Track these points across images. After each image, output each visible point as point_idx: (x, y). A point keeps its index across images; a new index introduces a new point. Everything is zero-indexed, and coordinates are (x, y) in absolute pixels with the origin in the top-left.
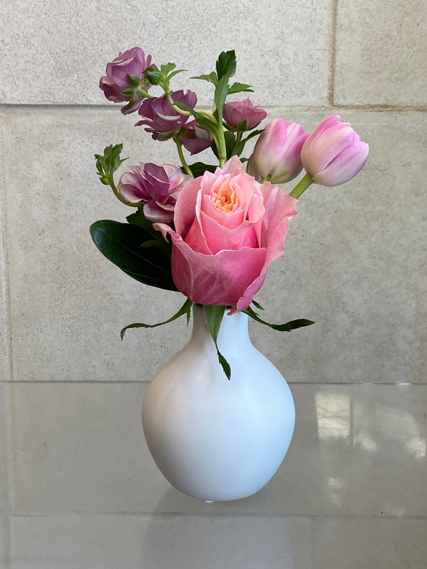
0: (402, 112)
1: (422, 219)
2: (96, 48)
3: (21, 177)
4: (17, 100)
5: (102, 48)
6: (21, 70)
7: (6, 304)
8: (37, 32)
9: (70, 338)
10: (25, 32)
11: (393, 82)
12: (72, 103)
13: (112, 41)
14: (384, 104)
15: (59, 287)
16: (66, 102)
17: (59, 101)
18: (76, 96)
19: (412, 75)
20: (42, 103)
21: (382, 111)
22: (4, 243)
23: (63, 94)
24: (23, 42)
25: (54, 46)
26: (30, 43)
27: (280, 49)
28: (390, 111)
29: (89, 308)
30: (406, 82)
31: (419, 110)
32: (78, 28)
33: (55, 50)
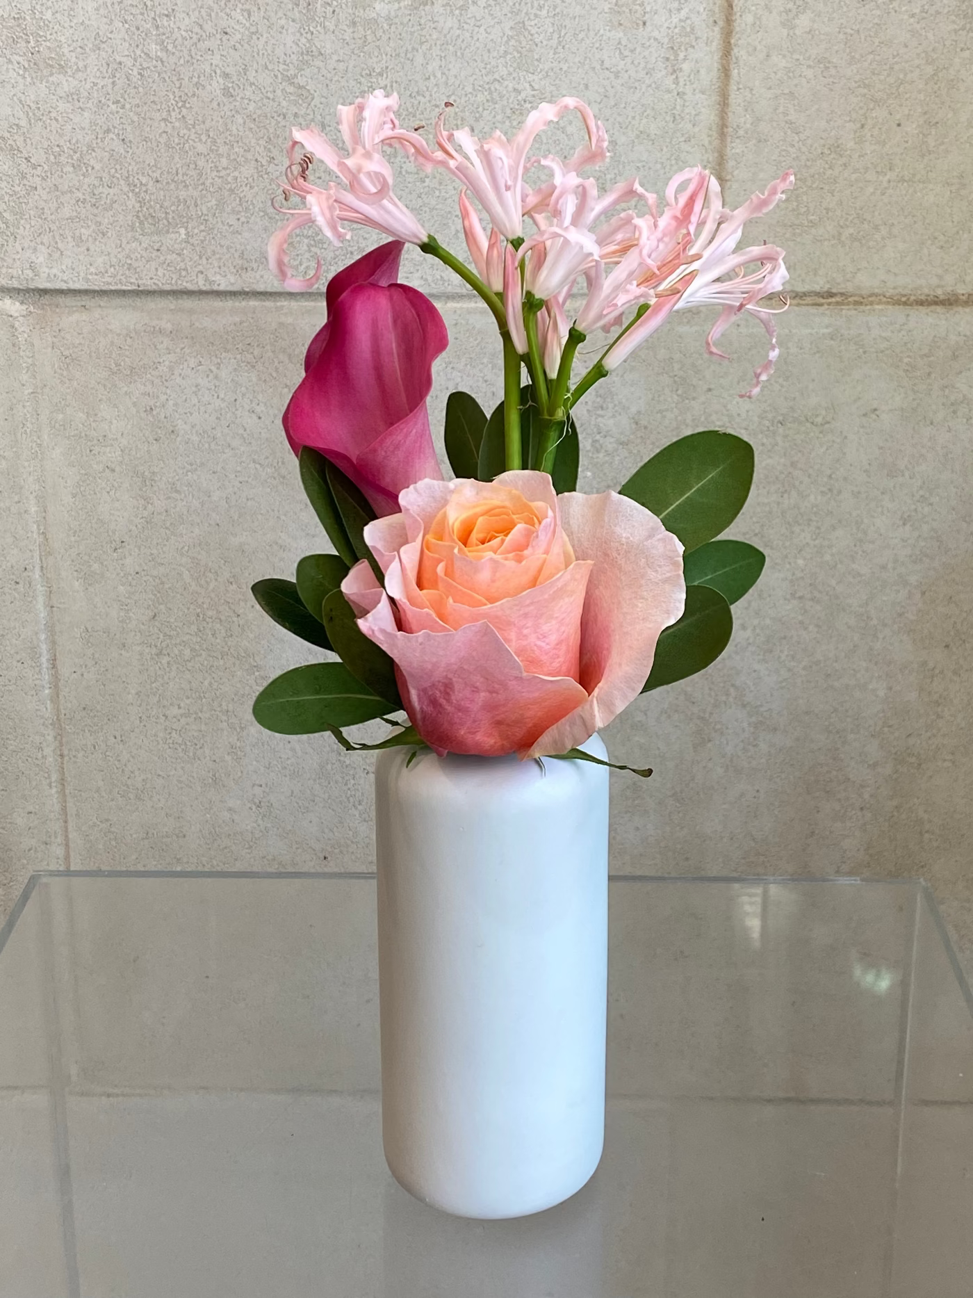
0: (862, 308)
1: (901, 523)
2: (223, 173)
3: (73, 436)
4: (62, 280)
5: (236, 174)
6: (67, 219)
7: (50, 688)
8: (99, 140)
9: (181, 755)
10: (74, 141)
11: (843, 245)
12: (175, 288)
13: (256, 160)
14: (825, 289)
15: (157, 655)
16: (163, 284)
17: (149, 282)
18: (184, 273)
19: (884, 231)
20: (113, 288)
21: (822, 305)
22: (42, 567)
23: (157, 269)
24: (70, 161)
25: (135, 169)
26: (85, 164)
27: (608, 177)
28: (837, 303)
29: (218, 695)
30: (871, 244)
31: (898, 303)
32: (185, 131)
33: (138, 179)
